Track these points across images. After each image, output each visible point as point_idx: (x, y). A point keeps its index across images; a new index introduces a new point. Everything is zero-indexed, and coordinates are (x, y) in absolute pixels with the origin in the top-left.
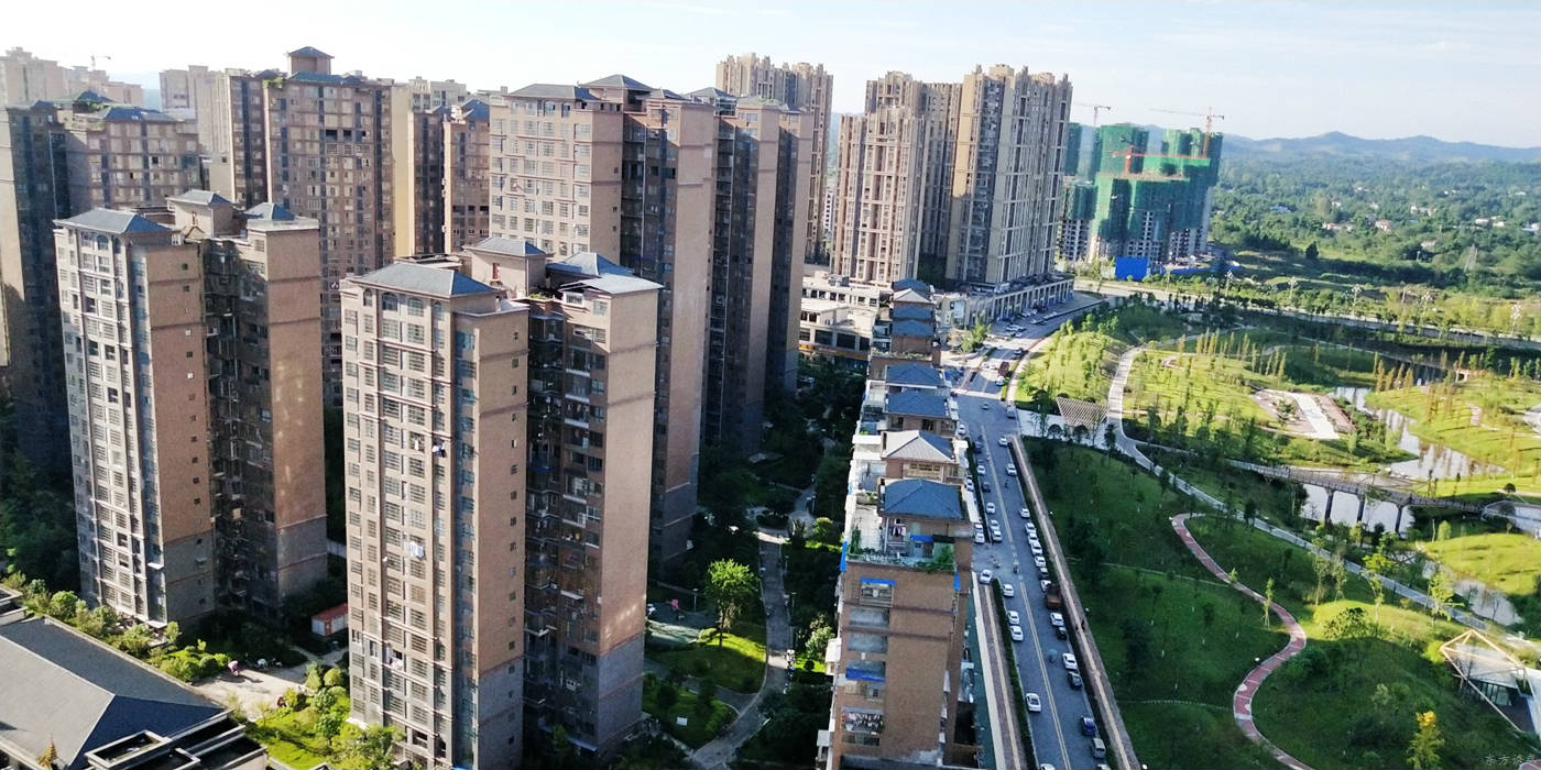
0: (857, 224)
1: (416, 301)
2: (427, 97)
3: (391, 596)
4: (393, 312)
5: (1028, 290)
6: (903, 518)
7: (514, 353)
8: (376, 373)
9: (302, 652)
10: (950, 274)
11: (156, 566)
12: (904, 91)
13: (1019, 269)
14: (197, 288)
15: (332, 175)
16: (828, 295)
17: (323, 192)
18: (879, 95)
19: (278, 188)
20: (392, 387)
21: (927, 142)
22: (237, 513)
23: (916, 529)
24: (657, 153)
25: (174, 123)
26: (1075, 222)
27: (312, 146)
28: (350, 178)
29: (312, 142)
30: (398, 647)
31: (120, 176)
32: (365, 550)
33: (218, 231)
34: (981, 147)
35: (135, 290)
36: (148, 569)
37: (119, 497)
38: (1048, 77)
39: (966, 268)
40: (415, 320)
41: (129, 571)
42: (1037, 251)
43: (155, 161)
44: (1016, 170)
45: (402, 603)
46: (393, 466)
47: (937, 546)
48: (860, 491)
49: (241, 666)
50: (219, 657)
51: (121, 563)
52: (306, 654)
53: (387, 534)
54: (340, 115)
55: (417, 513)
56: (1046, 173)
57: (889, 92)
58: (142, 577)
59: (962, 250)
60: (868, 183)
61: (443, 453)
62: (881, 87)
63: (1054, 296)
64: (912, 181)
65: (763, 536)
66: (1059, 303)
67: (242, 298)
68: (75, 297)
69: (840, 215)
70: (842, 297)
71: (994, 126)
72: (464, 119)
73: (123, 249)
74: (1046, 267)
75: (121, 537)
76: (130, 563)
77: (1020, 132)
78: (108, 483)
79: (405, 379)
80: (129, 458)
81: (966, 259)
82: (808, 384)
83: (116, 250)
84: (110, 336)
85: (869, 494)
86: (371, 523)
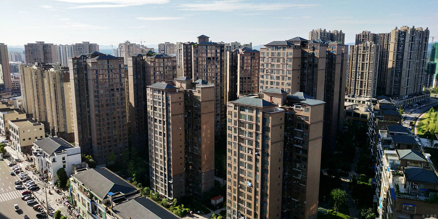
0: (356, 78)
1: (251, 109)
2: (230, 47)
3: (240, 197)
4: (244, 112)
5: (414, 97)
6: (417, 182)
7: (280, 124)
8: (237, 130)
9: (209, 209)
10: (387, 93)
11: (171, 182)
12: (368, 36)
13: (411, 91)
14: (182, 104)
15: (209, 70)
16: (348, 100)
17: (207, 75)
18: (360, 39)
19: (195, 74)
20: (243, 134)
21: (379, 52)
22: (191, 167)
23: (422, 186)
24: (311, 60)
25: (171, 58)
26: (428, 75)
27: (204, 63)
28: (214, 71)
29: (204, 61)
30: (242, 213)
31: (158, 72)
32: (233, 183)
33: (187, 87)
34: (397, 53)
35: (168, 105)
36: (168, 182)
37: (161, 162)
38: (420, 29)
39: (393, 90)
40: (251, 114)
41: (163, 183)
42: (417, 85)
43: (166, 68)
44: (410, 59)
45: (244, 200)
46: (242, 158)
47: (431, 194)
48: (392, 171)
49: (193, 213)
50: (187, 209)
51: (161, 180)
52: (210, 210)
53: (240, 179)
54: (212, 53)
55: (250, 173)
56: (420, 60)
57: (363, 37)
58: (167, 185)
59: (391, 85)
60: (359, 65)
61: (259, 155)
62: (361, 36)
63: (423, 99)
64: (374, 64)
65: (342, 179)
66: (424, 102)
67: (194, 106)
68: (151, 107)
69: (350, 76)
70: (353, 101)
71: (402, 46)
72: (243, 53)
73: (165, 93)
74: (420, 90)
75: (161, 173)
76: (164, 180)
77: (411, 47)
78: (158, 158)
79: (247, 132)
80: (164, 151)
81: (393, 88)
82: (346, 129)
83: (163, 94)
84: (161, 118)
85: (396, 172)
86: (235, 175)
